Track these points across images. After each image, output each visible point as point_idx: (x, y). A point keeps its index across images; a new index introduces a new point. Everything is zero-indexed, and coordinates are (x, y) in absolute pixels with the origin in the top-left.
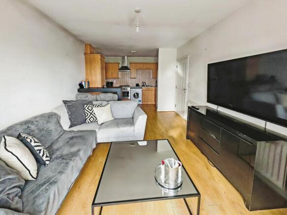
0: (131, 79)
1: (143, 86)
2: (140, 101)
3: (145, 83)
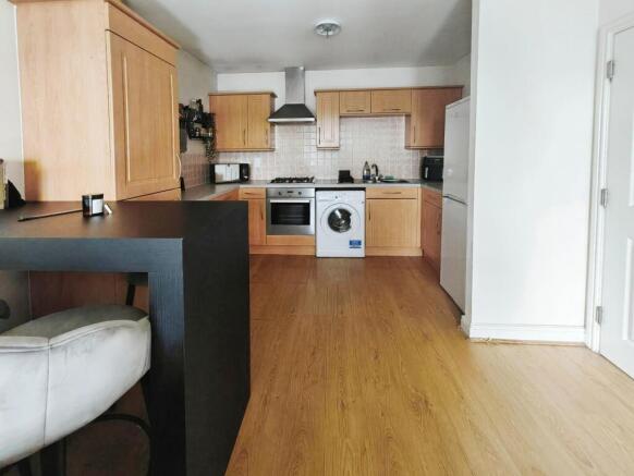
0: (321, 154)
1: (366, 179)
2: (354, 244)
3: (377, 170)
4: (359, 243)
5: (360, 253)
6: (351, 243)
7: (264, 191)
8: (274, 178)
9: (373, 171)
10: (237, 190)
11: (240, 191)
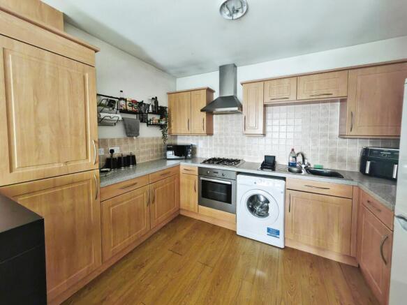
2: (273, 232)
3: (304, 159)
4: (278, 232)
5: (279, 242)
6: (269, 230)
7: (197, 170)
8: (209, 157)
9: (300, 159)
10: (178, 166)
11: (181, 167)
